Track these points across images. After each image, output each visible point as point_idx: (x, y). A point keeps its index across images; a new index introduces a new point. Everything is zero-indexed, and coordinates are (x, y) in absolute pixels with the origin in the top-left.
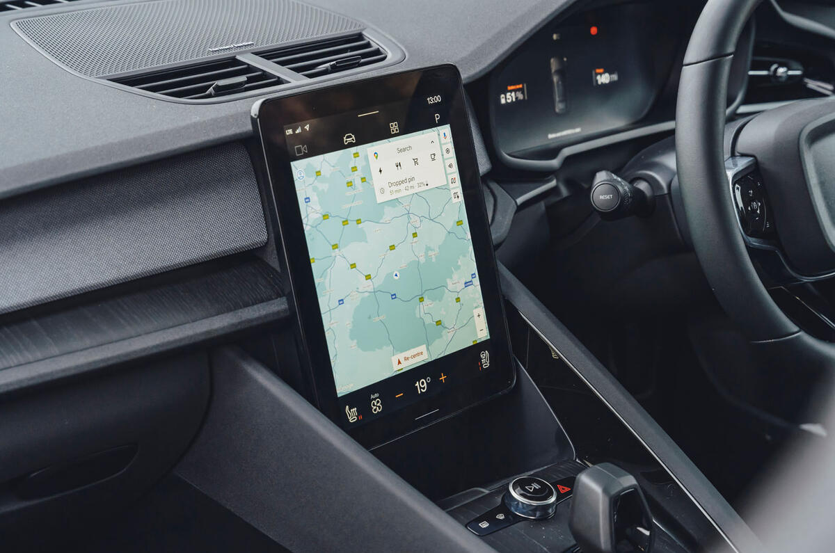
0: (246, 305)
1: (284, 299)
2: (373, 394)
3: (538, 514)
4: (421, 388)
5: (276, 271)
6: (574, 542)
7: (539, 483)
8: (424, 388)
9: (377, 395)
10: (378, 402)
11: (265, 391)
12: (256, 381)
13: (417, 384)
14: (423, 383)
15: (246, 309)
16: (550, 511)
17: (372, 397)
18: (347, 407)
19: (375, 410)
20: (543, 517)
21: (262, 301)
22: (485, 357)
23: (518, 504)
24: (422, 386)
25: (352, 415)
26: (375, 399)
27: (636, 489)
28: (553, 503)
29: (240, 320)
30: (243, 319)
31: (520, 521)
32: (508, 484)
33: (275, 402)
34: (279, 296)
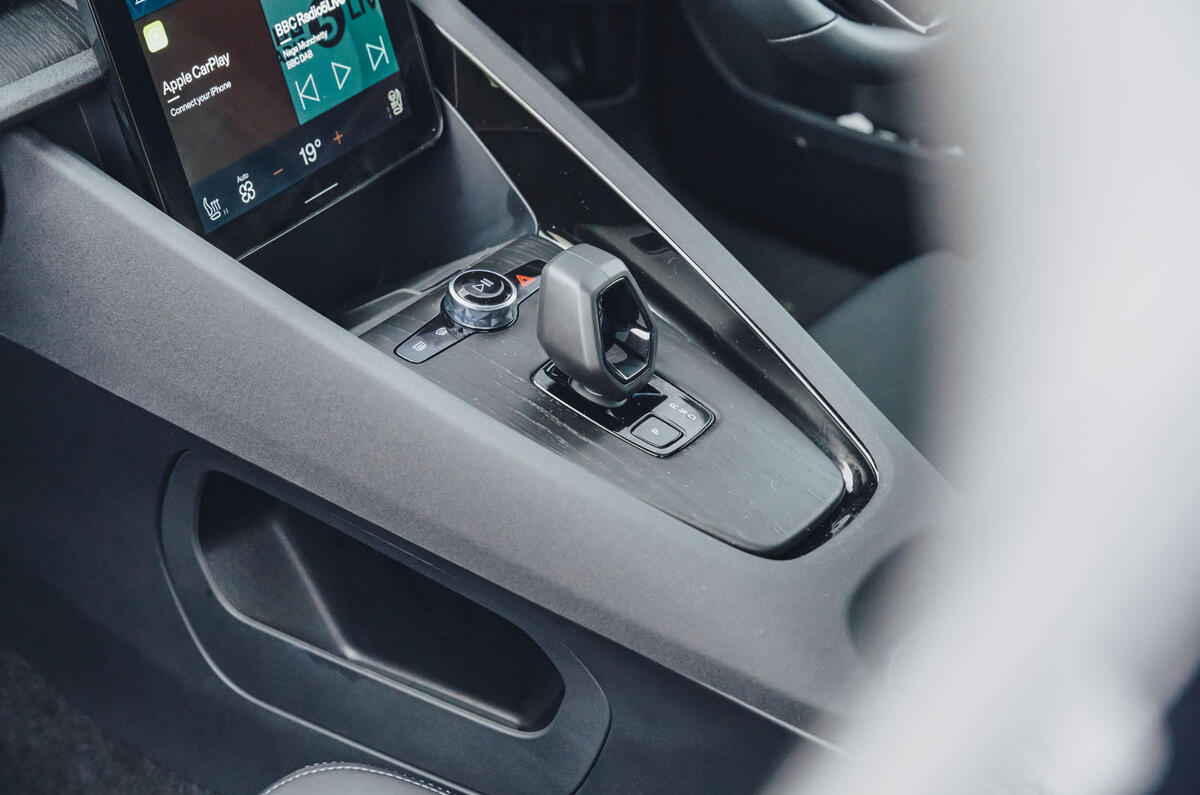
0: (35, 69)
1: (90, 52)
2: (241, 175)
3: (494, 322)
4: (308, 156)
5: (73, 9)
6: (546, 357)
7: (490, 277)
8: (312, 157)
9: (246, 176)
10: (248, 186)
11: (83, 195)
12: (65, 180)
13: (302, 152)
14: (310, 149)
15: (36, 75)
16: (510, 315)
17: (239, 179)
18: (205, 199)
19: (246, 198)
20: (500, 325)
21: (59, 59)
22: (396, 100)
23: (464, 312)
24: (309, 154)
25: (213, 210)
26: (243, 182)
27: (626, 278)
28: (513, 304)
29: (29, 94)
30: (34, 91)
31: (469, 335)
32: (448, 284)
33: (98, 206)
34: (82, 48)
